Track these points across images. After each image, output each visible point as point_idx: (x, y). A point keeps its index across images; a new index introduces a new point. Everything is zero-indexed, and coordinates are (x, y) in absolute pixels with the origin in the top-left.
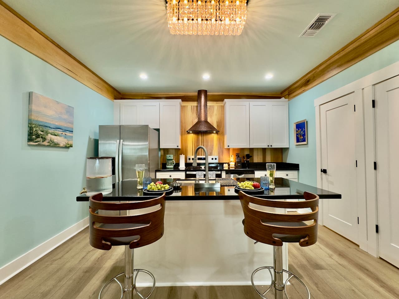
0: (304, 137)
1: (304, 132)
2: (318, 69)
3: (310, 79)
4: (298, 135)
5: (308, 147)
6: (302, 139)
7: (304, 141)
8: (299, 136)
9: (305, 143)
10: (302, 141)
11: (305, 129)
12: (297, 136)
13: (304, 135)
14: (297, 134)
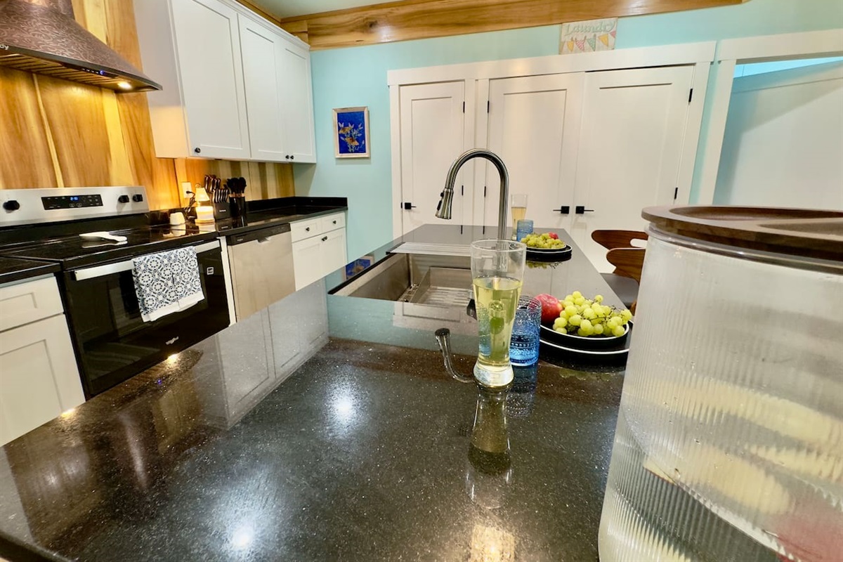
0: (360, 144)
1: (363, 131)
2: (397, 9)
3: (376, 22)
4: (345, 137)
5: (370, 163)
6: (357, 146)
7: (362, 150)
8: (348, 140)
9: (367, 156)
10: (356, 152)
11: (363, 125)
12: (342, 138)
13: (361, 139)
14: (340, 135)
